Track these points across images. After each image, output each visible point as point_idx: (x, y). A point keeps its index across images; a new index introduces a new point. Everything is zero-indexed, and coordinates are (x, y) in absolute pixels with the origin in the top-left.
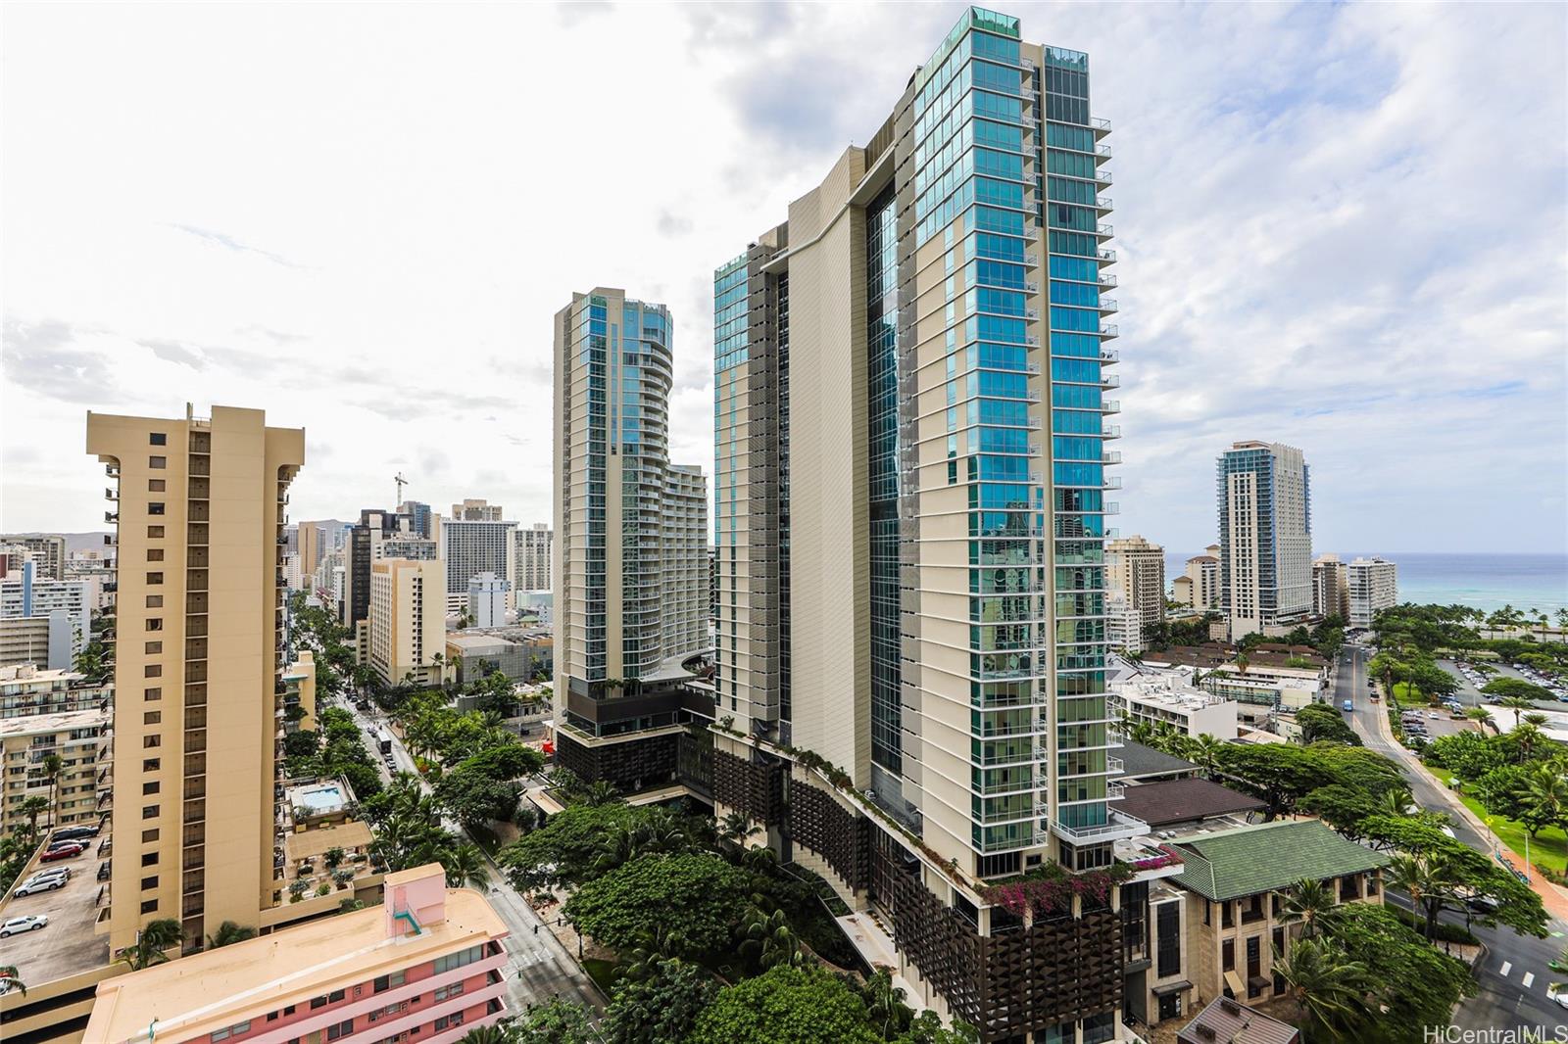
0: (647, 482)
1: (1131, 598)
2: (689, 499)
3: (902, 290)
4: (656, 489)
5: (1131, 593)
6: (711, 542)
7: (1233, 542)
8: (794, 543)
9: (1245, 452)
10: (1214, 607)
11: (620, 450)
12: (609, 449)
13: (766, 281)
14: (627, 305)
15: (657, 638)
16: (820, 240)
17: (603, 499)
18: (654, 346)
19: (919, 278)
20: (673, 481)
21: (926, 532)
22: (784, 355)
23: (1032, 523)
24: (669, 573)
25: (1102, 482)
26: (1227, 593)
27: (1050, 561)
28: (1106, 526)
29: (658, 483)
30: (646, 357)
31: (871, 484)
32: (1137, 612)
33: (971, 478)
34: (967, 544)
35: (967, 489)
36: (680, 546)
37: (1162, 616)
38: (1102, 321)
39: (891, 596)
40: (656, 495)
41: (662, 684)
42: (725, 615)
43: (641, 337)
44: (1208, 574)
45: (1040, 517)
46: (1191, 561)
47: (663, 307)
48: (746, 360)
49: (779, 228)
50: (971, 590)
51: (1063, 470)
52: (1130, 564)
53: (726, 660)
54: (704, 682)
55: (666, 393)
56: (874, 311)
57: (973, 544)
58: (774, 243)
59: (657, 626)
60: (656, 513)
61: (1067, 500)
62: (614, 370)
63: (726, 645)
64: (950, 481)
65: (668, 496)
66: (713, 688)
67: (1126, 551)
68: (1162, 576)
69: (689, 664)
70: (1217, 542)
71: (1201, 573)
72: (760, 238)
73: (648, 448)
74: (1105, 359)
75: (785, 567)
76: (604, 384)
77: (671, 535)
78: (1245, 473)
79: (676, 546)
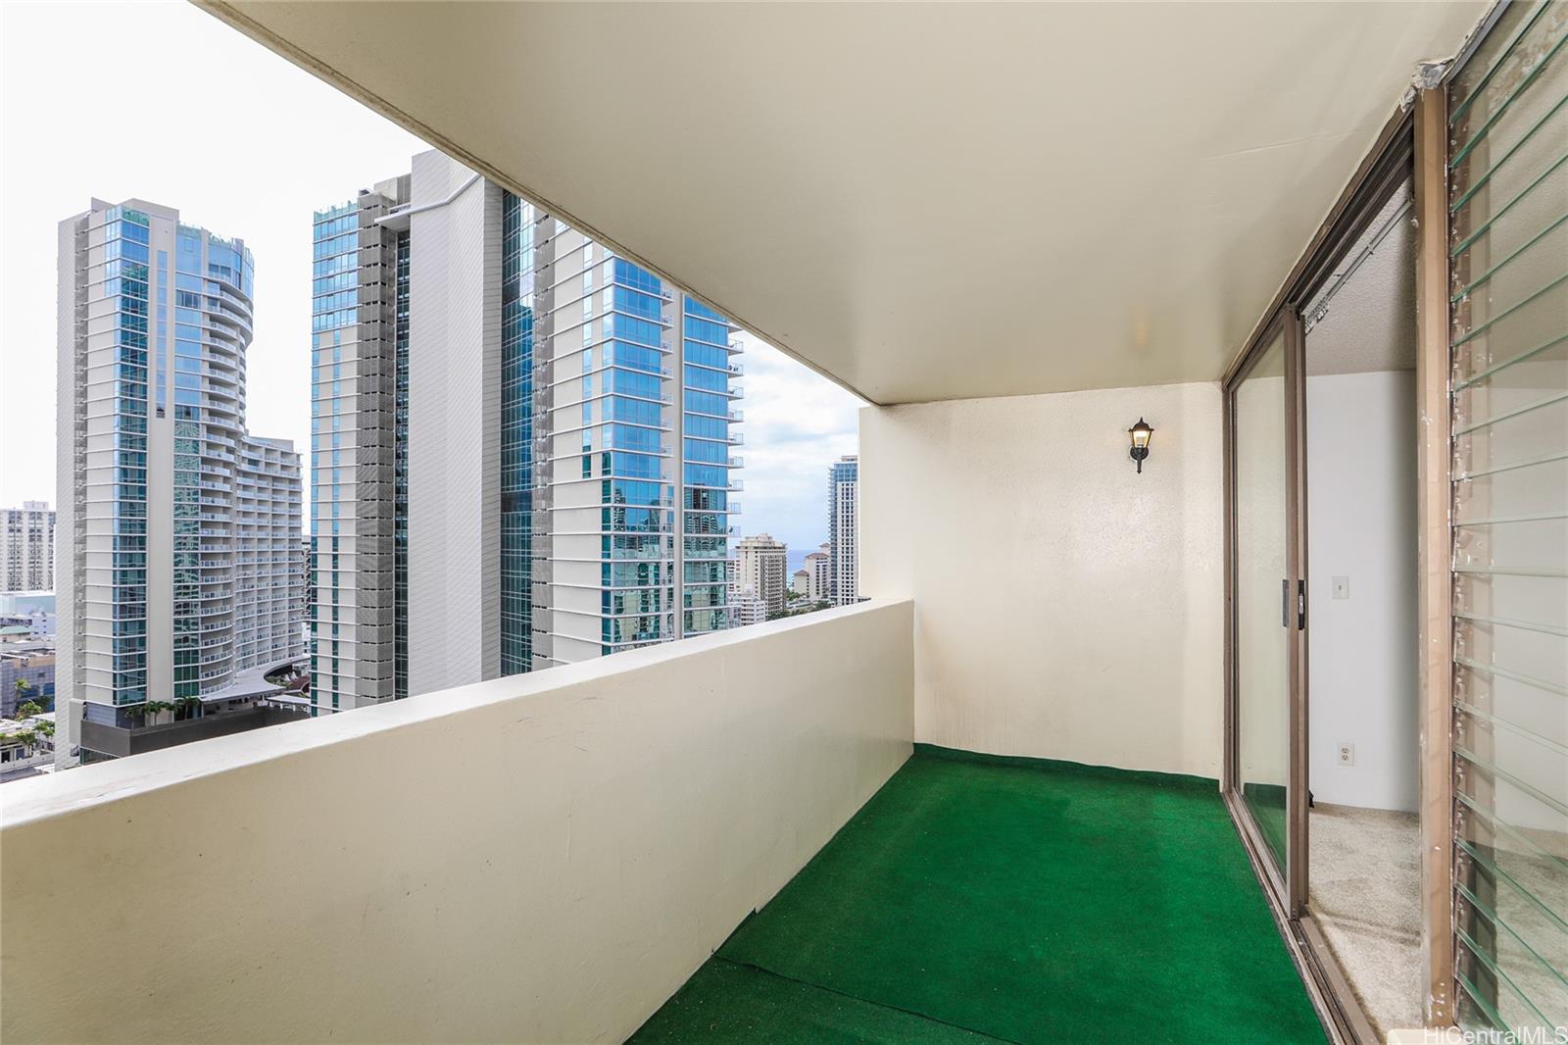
0: (213, 454)
1: (759, 589)
2: (275, 479)
3: (539, 275)
4: (226, 464)
5: (759, 585)
6: (306, 531)
7: (839, 541)
8: (412, 534)
9: (850, 465)
10: (826, 596)
11: (170, 412)
12: (152, 411)
13: (382, 236)
14: (182, 231)
15: (227, 647)
16: (448, 204)
17: (143, 474)
18: (224, 288)
19: (556, 266)
20: (253, 456)
21: (560, 525)
22: (404, 324)
23: (663, 520)
24: (245, 567)
25: (726, 484)
26: (834, 585)
27: (679, 556)
28: (730, 524)
29: (231, 458)
30: (213, 301)
31: (502, 474)
32: (763, 602)
33: (605, 473)
34: (600, 537)
35: (600, 485)
36: (262, 535)
37: (784, 606)
38: (731, 336)
39: (523, 591)
40: (227, 472)
41: (234, 702)
42: (324, 616)
43: (205, 273)
44: (821, 568)
45: (671, 514)
46: (808, 557)
47: (240, 243)
48: (355, 322)
49: (400, 180)
50: (604, 584)
51: (692, 470)
52: (759, 559)
53: (324, 668)
54: (296, 695)
55: (243, 348)
56: (510, 293)
57: (605, 538)
58: (393, 195)
59: (228, 631)
60: (226, 495)
61: (697, 499)
62: (162, 311)
63: (325, 651)
64: (584, 476)
65: (245, 474)
66: (308, 701)
67: (755, 548)
68: (784, 570)
69: (275, 675)
70: (828, 541)
71: (815, 568)
72: (376, 186)
73: (212, 413)
74: (732, 371)
75: (401, 560)
76: (145, 325)
77: (248, 521)
78: (850, 483)
79: (255, 534)
